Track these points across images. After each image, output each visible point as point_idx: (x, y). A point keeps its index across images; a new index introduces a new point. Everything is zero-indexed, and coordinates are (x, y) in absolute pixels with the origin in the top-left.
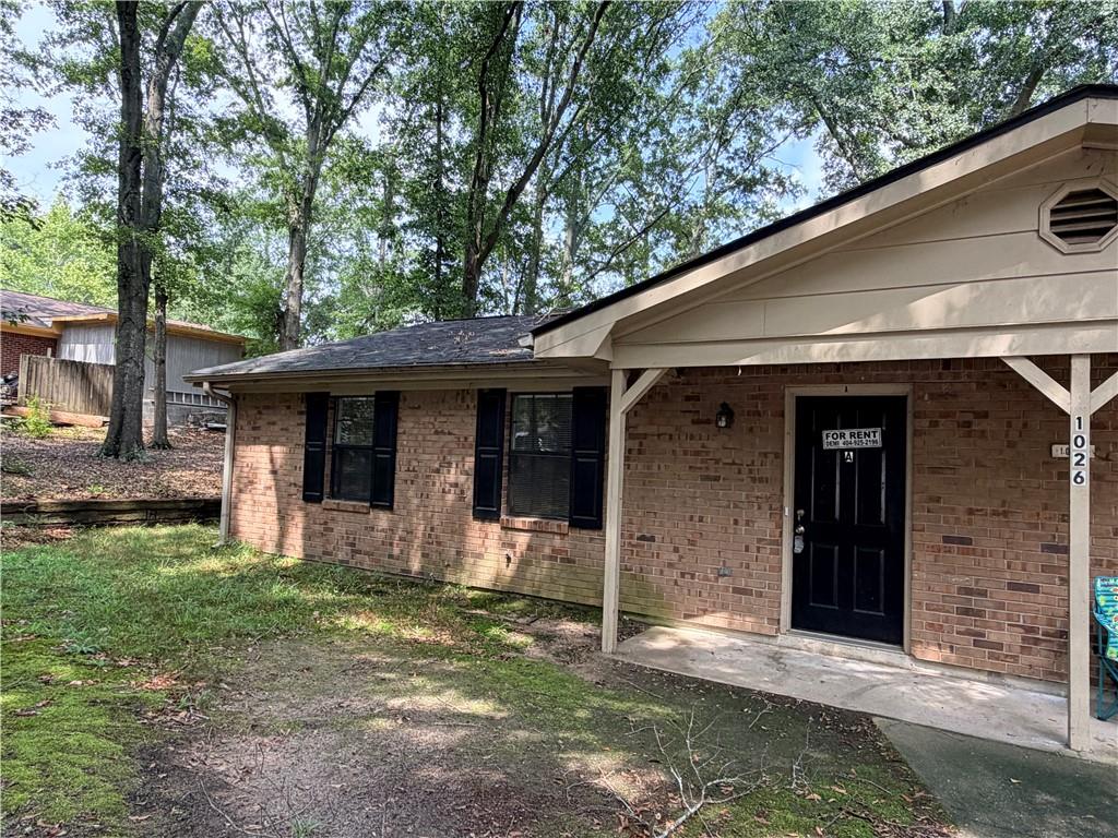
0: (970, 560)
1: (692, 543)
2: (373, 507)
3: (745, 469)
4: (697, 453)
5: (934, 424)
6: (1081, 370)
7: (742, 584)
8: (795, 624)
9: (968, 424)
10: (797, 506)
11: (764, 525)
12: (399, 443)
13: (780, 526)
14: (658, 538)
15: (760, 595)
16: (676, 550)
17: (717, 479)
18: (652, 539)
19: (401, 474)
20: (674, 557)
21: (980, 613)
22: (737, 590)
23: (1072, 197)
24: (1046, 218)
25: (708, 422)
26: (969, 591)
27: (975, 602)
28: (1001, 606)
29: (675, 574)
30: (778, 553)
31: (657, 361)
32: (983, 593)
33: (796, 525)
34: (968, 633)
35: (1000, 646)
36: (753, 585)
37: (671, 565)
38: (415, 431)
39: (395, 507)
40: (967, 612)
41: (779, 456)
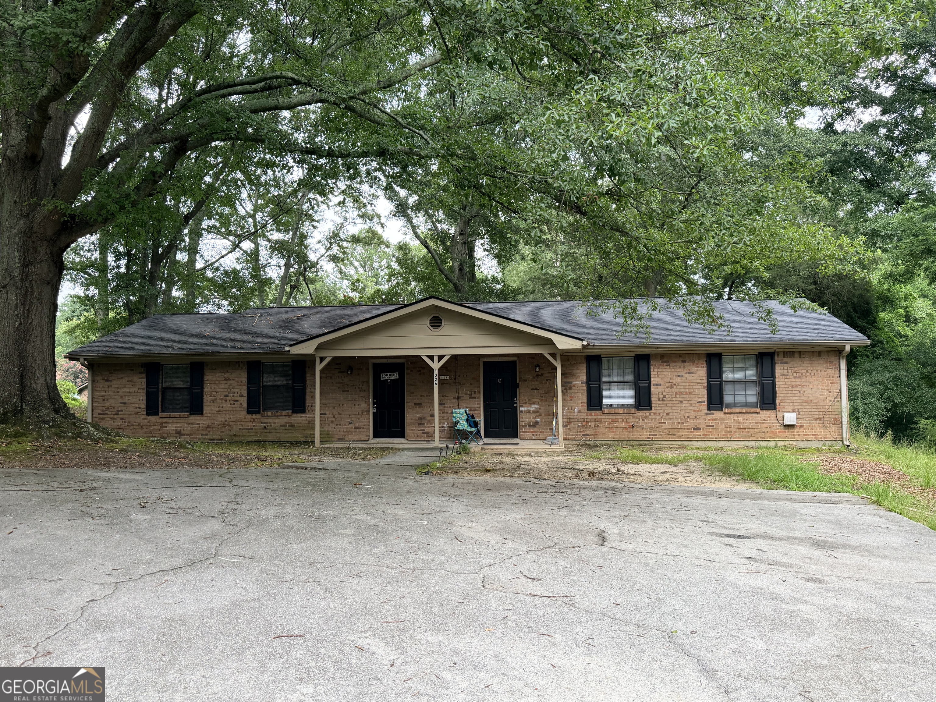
0: (421, 410)
1: (340, 414)
2: (191, 414)
3: (357, 387)
4: (341, 383)
5: (411, 371)
6: (436, 358)
7: (357, 425)
8: (375, 436)
9: (420, 371)
10: (374, 399)
11: (364, 405)
12: (205, 385)
13: (369, 405)
14: (327, 413)
15: (363, 428)
16: (334, 417)
17: (348, 391)
18: (325, 414)
19: (206, 398)
20: (333, 419)
21: (424, 424)
22: (355, 428)
23: (433, 317)
24: (429, 322)
25: (344, 372)
26: (421, 418)
27: (423, 421)
28: (429, 421)
29: (334, 425)
30: (369, 414)
31: (330, 354)
32: (424, 419)
33: (374, 404)
34: (421, 430)
35: (428, 433)
36: (361, 425)
37: (332, 422)
38: (214, 379)
39: (204, 412)
40: (420, 424)
41: (368, 382)
